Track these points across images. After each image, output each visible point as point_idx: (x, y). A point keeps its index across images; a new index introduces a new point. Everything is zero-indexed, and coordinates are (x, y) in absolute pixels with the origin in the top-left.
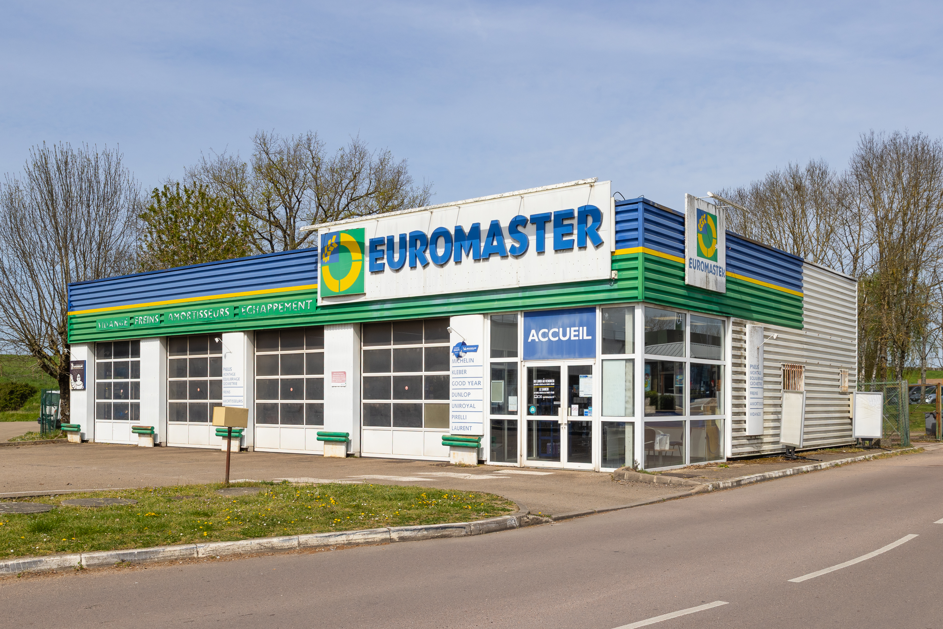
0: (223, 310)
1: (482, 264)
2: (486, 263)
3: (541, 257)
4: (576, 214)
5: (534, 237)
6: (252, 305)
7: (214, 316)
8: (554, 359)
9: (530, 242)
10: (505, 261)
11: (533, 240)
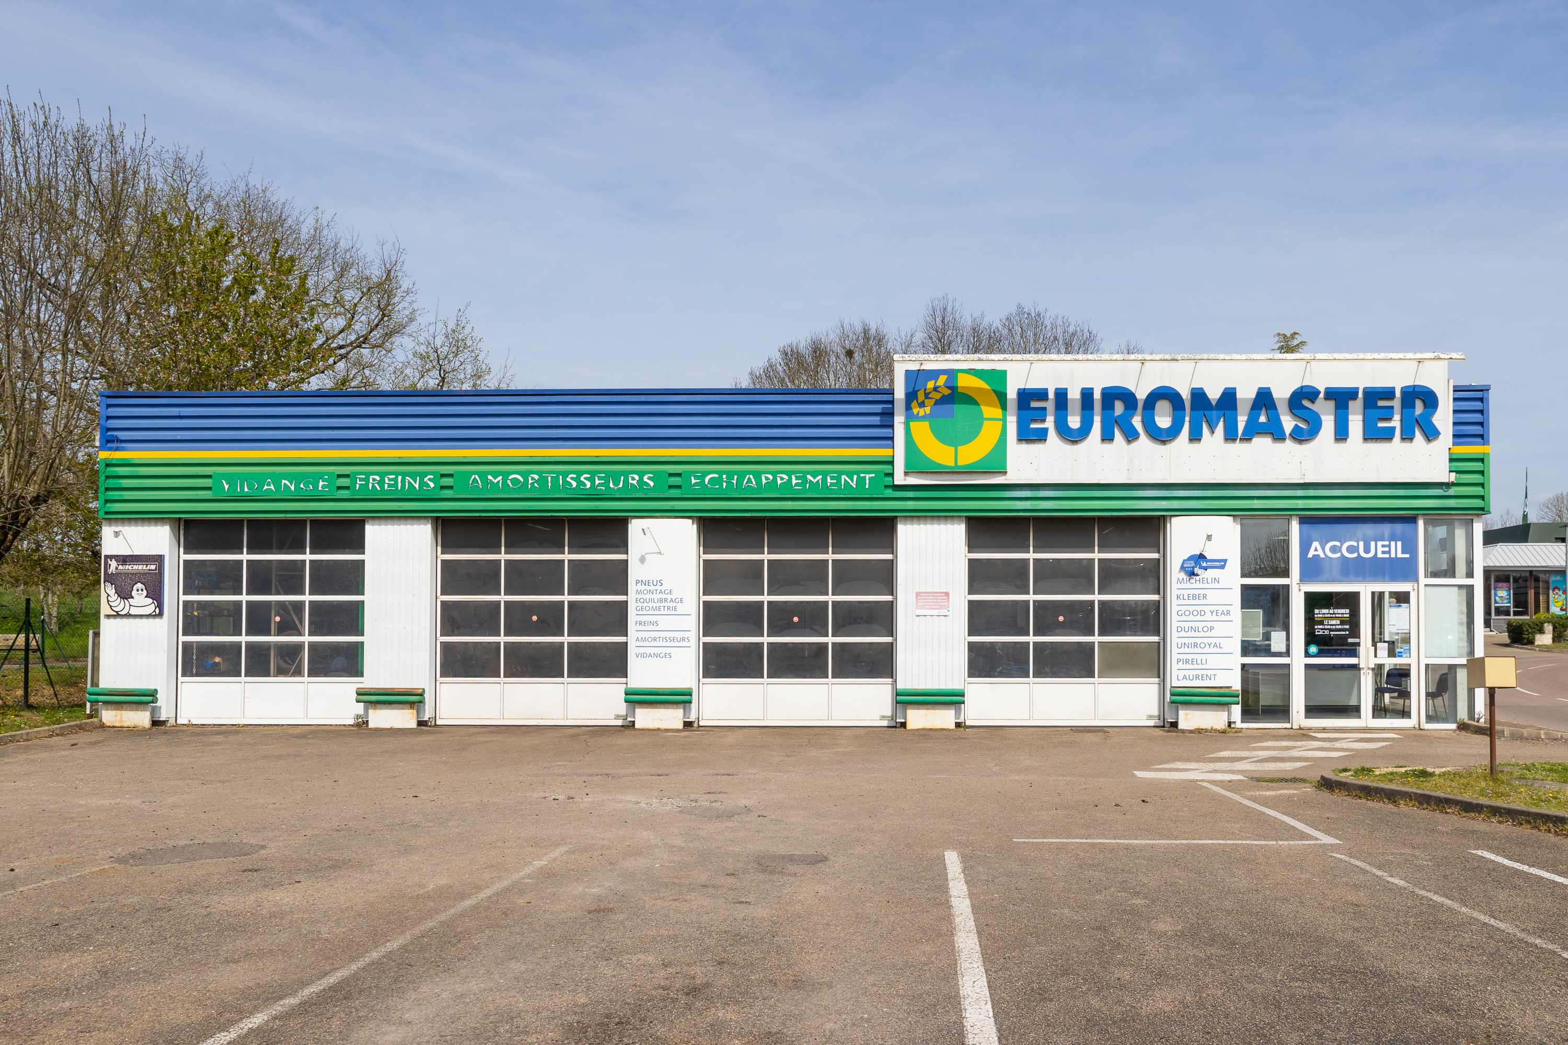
0: (637, 477)
1: (1238, 446)
2: (1246, 446)
3: (1341, 446)
4: (1398, 394)
5: (1332, 418)
6: (720, 473)
7: (611, 485)
8: (1351, 581)
9: (1324, 423)
10: (1279, 446)
11: (1328, 423)
